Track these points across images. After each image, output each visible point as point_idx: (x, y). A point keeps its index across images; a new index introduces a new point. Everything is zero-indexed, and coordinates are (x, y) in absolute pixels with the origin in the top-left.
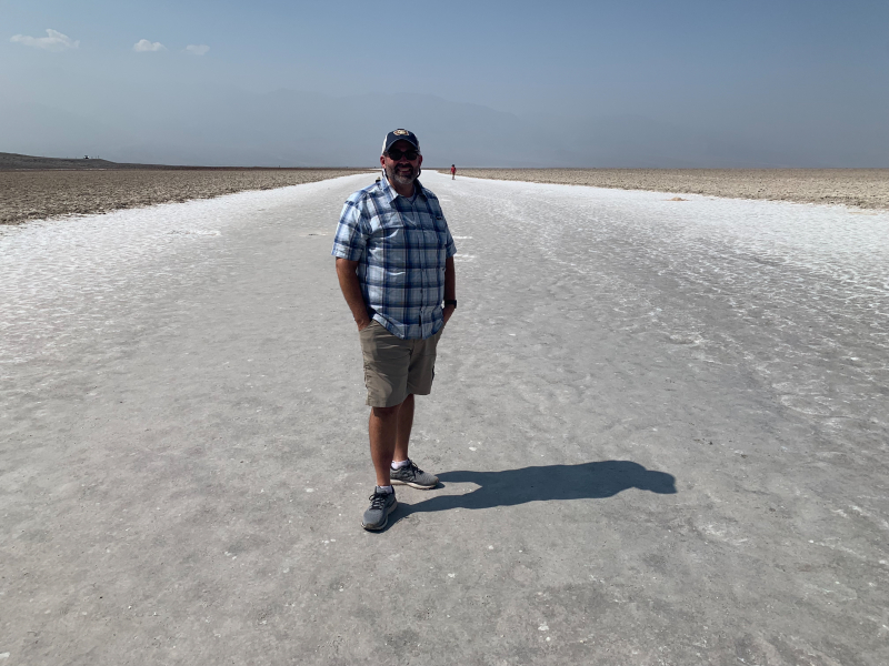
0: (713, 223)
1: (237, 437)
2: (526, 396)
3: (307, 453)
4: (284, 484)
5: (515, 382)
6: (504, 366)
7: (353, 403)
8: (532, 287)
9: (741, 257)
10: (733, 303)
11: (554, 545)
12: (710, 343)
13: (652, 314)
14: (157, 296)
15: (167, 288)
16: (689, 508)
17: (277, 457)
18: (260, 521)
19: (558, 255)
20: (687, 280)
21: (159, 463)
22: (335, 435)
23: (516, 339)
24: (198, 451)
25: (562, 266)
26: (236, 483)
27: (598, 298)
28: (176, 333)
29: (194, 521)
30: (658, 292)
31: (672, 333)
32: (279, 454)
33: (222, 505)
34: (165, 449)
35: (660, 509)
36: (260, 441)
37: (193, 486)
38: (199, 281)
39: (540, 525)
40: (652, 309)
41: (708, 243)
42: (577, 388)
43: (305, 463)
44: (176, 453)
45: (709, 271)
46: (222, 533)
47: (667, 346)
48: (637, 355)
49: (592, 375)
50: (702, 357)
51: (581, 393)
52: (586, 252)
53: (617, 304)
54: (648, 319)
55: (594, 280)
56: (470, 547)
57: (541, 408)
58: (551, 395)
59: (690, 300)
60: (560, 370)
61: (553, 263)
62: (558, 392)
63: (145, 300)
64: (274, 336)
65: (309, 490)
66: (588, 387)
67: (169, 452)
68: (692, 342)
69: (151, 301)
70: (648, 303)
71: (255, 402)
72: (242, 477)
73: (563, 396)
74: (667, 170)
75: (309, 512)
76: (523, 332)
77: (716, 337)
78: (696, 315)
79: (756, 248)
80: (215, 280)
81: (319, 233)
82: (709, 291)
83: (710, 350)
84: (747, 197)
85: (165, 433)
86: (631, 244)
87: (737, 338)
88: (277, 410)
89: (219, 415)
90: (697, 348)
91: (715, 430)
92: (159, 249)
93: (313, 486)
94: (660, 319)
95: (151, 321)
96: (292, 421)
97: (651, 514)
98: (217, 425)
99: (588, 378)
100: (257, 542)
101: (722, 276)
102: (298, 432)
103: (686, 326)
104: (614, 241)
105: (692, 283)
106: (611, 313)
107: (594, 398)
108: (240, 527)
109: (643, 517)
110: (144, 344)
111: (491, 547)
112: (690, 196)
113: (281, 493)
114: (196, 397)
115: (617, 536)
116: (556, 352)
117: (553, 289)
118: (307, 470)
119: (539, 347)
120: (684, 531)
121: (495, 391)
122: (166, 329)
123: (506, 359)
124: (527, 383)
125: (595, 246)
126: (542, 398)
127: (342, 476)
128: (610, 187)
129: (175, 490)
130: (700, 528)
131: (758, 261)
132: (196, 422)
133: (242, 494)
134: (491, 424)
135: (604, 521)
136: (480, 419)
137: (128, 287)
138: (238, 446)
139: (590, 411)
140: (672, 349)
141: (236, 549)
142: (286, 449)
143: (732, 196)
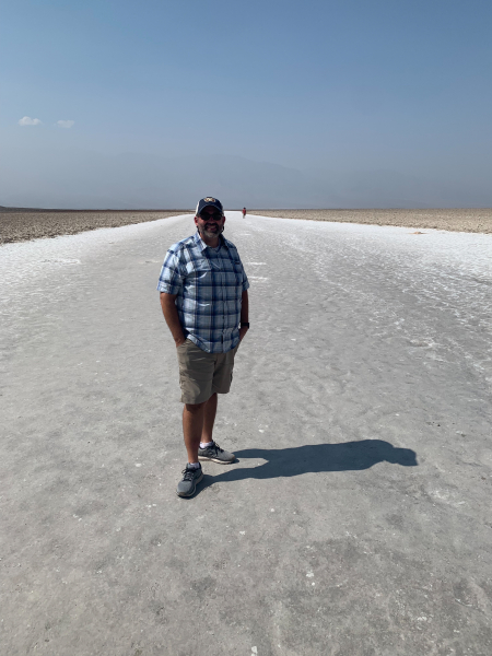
0: (444, 251)
1: (86, 423)
2: (303, 389)
3: (137, 435)
4: (119, 460)
5: (294, 378)
6: (287, 364)
7: (173, 395)
8: (309, 303)
9: (464, 277)
10: (457, 314)
11: (320, 508)
12: (440, 345)
13: (397, 323)
14: (31, 311)
15: (39, 305)
16: (421, 477)
17: (115, 439)
18: (100, 490)
19: (329, 277)
20: (423, 296)
21: (28, 444)
22: (159, 421)
23: (296, 343)
24: (56, 434)
25: (332, 286)
26: (84, 459)
27: (358, 311)
28: (44, 340)
29: (51, 490)
30: (402, 306)
31: (412, 338)
32: (117, 436)
33: (72, 478)
34: (32, 432)
35: (400, 478)
36: (102, 426)
37: (52, 462)
38: (63, 299)
39: (310, 492)
40: (397, 320)
41: (439, 267)
42: (340, 382)
43: (136, 443)
44: (40, 436)
45: (440, 288)
46: (72, 500)
47: (407, 348)
48: (385, 356)
49: (352, 372)
50: (434, 357)
51: (343, 386)
52: (350, 274)
53: (371, 316)
54: (395, 327)
55: (355, 296)
56: (257, 509)
57: (313, 398)
58: (321, 388)
59: (425, 312)
60: (328, 367)
61: (325, 283)
62: (326, 385)
63: (22, 314)
64: (117, 342)
65: (138, 465)
66: (348, 381)
67: (35, 435)
68: (426, 345)
69: (26, 315)
70: (394, 315)
71: (100, 394)
72: (88, 455)
73: (330, 388)
74: (410, 210)
75: (138, 482)
76: (302, 338)
77: (445, 341)
78: (430, 324)
79: (475, 271)
80: (74, 298)
81: (153, 261)
82: (440, 304)
83: (440, 351)
84: (470, 231)
85: (33, 419)
86: (383, 268)
87: (459, 341)
88: (116, 401)
89: (73, 406)
90: (430, 350)
91: (443, 414)
92: (35, 274)
93: (141, 461)
94: (403, 327)
95: (26, 331)
96: (127, 409)
97: (393, 482)
98: (72, 413)
99: (349, 374)
100: (98, 507)
101: (449, 293)
102: (132, 419)
103: (423, 332)
104: (371, 266)
105: (427, 298)
106: (367, 322)
107: (353, 389)
108: (85, 494)
109: (388, 484)
110: (20, 349)
111: (272, 510)
112: (427, 230)
113: (117, 467)
114: (56, 391)
115: (367, 500)
116: (326, 353)
117: (325, 303)
118: (137, 449)
119: (312, 349)
120: (418, 495)
121: (279, 385)
122: (37, 337)
123: (288, 359)
124: (303, 378)
125: (356, 270)
126: (314, 390)
127: (163, 454)
128: (369, 223)
129: (38, 465)
130: (430, 493)
131: (476, 280)
132: (56, 411)
133: (89, 468)
134: (275, 411)
135: (358, 488)
136: (267, 407)
137: (10, 304)
138: (87, 430)
139: (349, 400)
140: (412, 351)
141: (81, 512)
142: (122, 432)
143: (458, 230)
